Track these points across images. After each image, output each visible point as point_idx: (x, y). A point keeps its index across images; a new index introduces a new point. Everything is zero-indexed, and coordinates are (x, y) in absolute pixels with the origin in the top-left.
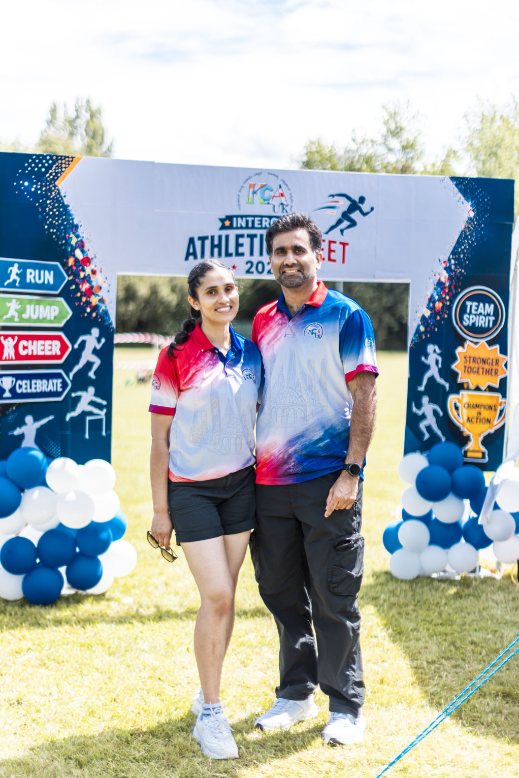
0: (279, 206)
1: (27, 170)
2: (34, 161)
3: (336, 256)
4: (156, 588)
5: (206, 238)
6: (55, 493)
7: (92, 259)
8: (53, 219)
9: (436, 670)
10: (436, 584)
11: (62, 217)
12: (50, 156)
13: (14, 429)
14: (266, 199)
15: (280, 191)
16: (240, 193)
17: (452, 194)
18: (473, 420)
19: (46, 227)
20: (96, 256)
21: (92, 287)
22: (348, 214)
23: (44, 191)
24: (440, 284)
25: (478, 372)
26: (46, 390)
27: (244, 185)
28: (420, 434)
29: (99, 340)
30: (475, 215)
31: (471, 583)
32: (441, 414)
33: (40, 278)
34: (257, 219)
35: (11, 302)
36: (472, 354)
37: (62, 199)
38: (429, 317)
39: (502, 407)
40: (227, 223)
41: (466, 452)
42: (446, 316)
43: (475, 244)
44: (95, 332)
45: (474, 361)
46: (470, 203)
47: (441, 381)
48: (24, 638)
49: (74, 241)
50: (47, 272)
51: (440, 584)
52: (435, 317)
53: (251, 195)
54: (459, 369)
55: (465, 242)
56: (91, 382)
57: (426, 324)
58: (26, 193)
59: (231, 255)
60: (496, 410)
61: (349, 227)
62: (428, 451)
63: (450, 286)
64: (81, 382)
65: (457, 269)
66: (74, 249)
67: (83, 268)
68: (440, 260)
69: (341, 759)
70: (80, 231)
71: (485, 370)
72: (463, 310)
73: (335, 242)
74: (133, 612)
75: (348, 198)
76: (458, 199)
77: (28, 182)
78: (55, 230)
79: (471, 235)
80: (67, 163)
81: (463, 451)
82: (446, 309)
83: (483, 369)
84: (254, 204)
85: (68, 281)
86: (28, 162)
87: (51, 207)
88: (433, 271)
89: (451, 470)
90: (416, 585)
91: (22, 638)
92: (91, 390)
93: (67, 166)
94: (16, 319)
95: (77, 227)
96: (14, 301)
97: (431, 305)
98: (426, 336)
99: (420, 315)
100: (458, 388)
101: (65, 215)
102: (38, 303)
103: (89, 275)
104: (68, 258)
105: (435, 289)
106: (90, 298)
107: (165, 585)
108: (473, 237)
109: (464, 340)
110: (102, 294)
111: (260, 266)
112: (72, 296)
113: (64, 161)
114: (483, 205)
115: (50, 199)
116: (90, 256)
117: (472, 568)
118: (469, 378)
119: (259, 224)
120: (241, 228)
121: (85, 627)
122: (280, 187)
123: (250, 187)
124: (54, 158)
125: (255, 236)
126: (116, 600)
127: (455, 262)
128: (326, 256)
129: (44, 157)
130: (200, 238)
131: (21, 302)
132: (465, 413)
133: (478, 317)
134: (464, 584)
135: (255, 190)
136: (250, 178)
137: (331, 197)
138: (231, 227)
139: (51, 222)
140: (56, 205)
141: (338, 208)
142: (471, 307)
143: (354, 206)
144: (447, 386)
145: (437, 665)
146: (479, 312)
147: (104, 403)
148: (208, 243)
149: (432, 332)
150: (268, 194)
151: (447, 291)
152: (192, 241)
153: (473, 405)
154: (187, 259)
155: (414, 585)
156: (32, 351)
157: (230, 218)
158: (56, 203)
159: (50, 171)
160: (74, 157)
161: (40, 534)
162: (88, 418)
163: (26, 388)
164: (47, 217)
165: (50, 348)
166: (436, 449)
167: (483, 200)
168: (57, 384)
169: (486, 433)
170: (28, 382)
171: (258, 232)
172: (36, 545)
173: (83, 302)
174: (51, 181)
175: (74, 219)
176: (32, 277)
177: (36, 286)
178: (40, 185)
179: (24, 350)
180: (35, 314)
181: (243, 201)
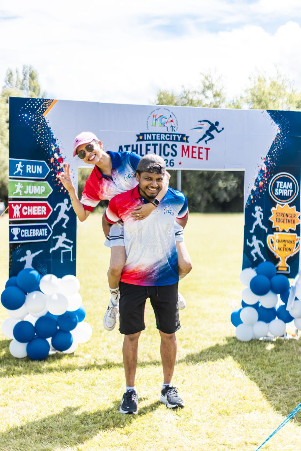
0: (170, 127)
1: (26, 107)
2: (30, 102)
3: (203, 156)
4: (103, 349)
5: (129, 146)
6: (45, 295)
7: (64, 158)
8: (42, 136)
9: (274, 392)
10: (263, 343)
11: (47, 135)
12: (39, 99)
13: (20, 258)
14: (162, 123)
15: (171, 119)
16: (148, 120)
17: (268, 120)
18: (281, 249)
19: (37, 140)
20: (66, 157)
22: (209, 132)
23: (36, 119)
24: (262, 171)
25: (284, 222)
26: (38, 235)
27: (150, 116)
28: (251, 258)
29: (68, 206)
30: (281, 132)
31: (283, 342)
32: (263, 246)
33: (34, 170)
34: (157, 135)
35: (18, 184)
36: (281, 212)
37: (47, 124)
38: (256, 190)
39: (297, 242)
40: (141, 137)
41: (278, 268)
42: (265, 190)
43: (281, 148)
44: (66, 201)
45: (281, 215)
46: (278, 125)
47: (263, 227)
48: (32, 379)
49: (53, 148)
50: (38, 166)
51: (266, 343)
52: (259, 190)
53: (154, 121)
54: (273, 220)
55: (275, 147)
56: (64, 230)
57: (254, 194)
58: (25, 121)
60: (294, 243)
61: (210, 139)
62: (256, 267)
63: (267, 173)
64: (58, 230)
65: (271, 163)
66: (53, 153)
67: (59, 164)
68: (261, 158)
69: (230, 442)
70: (57, 143)
71: (288, 220)
72: (275, 186)
73: (202, 148)
74: (93, 363)
75: (209, 123)
76: (272, 123)
77: (27, 114)
78: (42, 142)
79: (279, 143)
80: (49, 103)
81: (276, 267)
82: (266, 186)
83: (287, 220)
84: (156, 126)
85: (51, 171)
86: (27, 103)
87: (40, 129)
88: (257, 164)
89: (270, 278)
90: (252, 344)
91: (31, 380)
92: (64, 235)
94: (21, 194)
95: (55, 140)
96: (19, 183)
97: (257, 183)
98: (254, 201)
99: (250, 189)
100: (273, 231)
101: (48, 133)
102: (33, 184)
104: (50, 159)
105: (259, 174)
107: (107, 348)
108: (280, 145)
109: (276, 203)
112: (52, 180)
113: (47, 102)
114: (285, 126)
115: (39, 124)
116: (63, 157)
117: (282, 335)
118: (279, 225)
119: (159, 138)
120: (149, 140)
121: (67, 372)
122: (171, 116)
123: (154, 117)
124: (42, 100)
125: (157, 145)
126: (81, 357)
127: (270, 159)
128: (197, 156)
129: (36, 100)
130: (125, 146)
131: (23, 184)
132: (277, 245)
133: (283, 190)
134: (279, 343)
135: (156, 118)
136: (153, 111)
137: (200, 122)
138: (143, 140)
139: (40, 138)
140: (43, 127)
141: (204, 128)
142: (279, 184)
143: (213, 127)
144: (266, 229)
145: (274, 389)
146: (284, 188)
147: (72, 242)
148: (130, 149)
149: (257, 199)
150: (164, 120)
151: (266, 175)
152: (121, 147)
153: (281, 240)
155: (251, 344)
156: (30, 212)
157: (142, 134)
158: (43, 126)
159: (40, 108)
160: (53, 100)
161: (37, 319)
162: (62, 251)
163: (27, 234)
164: (38, 135)
165: (40, 210)
166: (261, 266)
167: (286, 123)
168: (44, 231)
169: (289, 257)
170: (28, 231)
171: (159, 142)
172: (34, 325)
173: (59, 184)
174: (40, 114)
175: (53, 135)
176: (29, 169)
177: (32, 175)
178: (33, 116)
179: (25, 212)
180: (31, 191)
181: (150, 125)
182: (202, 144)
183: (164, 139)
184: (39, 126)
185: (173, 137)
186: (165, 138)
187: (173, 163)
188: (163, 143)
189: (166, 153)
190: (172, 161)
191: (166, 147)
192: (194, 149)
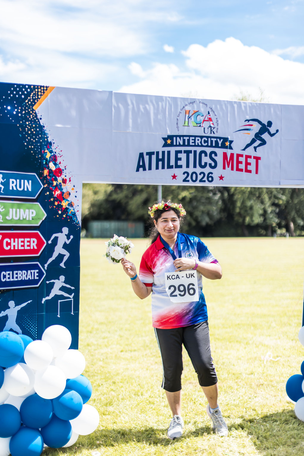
0: (208, 128)
1: (10, 96)
2: (15, 89)
3: (252, 168)
5: (153, 153)
7: (63, 170)
8: (31, 137)
11: (39, 136)
12: (28, 85)
15: (210, 117)
16: (178, 118)
19: (26, 144)
20: (66, 167)
21: (62, 193)
22: (260, 135)
26: (26, 279)
27: (181, 112)
29: (68, 237)
33: (20, 187)
34: (191, 138)
37: (39, 121)
40: (169, 142)
44: (65, 230)
49: (48, 156)
50: (26, 181)
53: (187, 120)
56: (62, 272)
58: (9, 116)
59: (171, 167)
61: (260, 145)
64: (54, 271)
66: (48, 163)
67: (56, 178)
70: (53, 148)
75: (260, 122)
77: (10, 106)
78: (33, 147)
80: (42, 91)
85: (44, 187)
86: (11, 90)
87: (29, 128)
92: (62, 278)
93: (42, 94)
94: (1, 221)
95: (50, 144)
101: (41, 134)
102: (19, 207)
103: (60, 183)
104: (43, 170)
106: (61, 203)
110: (71, 199)
111: (194, 175)
112: (46, 201)
113: (40, 90)
115: (28, 121)
116: (62, 167)
119: (192, 143)
120: (180, 145)
122: (209, 113)
123: (186, 113)
124: (32, 87)
125: (191, 152)
128: (244, 168)
129: (24, 86)
135: (190, 116)
136: (186, 106)
137: (247, 122)
138: (172, 145)
139: (30, 140)
140: (34, 126)
143: (265, 128)
147: (73, 288)
148: (154, 157)
150: (200, 119)
152: (141, 155)
154: (138, 170)
156: (14, 246)
157: (171, 137)
158: (34, 124)
159: (29, 98)
160: (48, 87)
161: (23, 399)
162: (59, 301)
163: (9, 278)
164: (27, 136)
165: (29, 244)
168: (34, 273)
170: (11, 272)
171: (193, 149)
172: (19, 410)
173: (55, 205)
174: (30, 106)
175: (48, 137)
176: (14, 185)
177: (18, 193)
178: (20, 109)
179: (7, 246)
180: (16, 216)
181: (181, 124)
182: (250, 151)
183: (200, 144)
184: (27, 123)
185: (212, 141)
186: (201, 142)
187: (212, 178)
188: (199, 149)
189: (203, 164)
190: (210, 175)
191: (203, 155)
192: (241, 159)
